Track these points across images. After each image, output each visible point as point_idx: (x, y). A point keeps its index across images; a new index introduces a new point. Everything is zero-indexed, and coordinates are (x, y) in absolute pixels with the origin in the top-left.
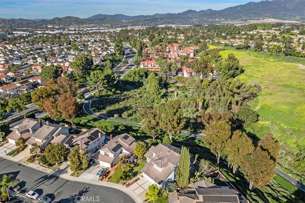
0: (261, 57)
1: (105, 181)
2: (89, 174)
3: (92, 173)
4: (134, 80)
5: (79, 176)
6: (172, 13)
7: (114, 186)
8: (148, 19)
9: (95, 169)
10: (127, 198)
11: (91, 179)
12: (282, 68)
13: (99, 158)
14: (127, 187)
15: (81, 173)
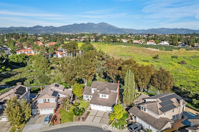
0: (101, 44)
1: (56, 124)
2: (34, 125)
3: (36, 123)
4: (18, 61)
5: (22, 129)
6: (24, 27)
7: (70, 124)
8: (4, 30)
9: (37, 119)
10: (92, 128)
11: (40, 128)
12: (115, 48)
13: (38, 107)
14: (84, 121)
15: (23, 127)
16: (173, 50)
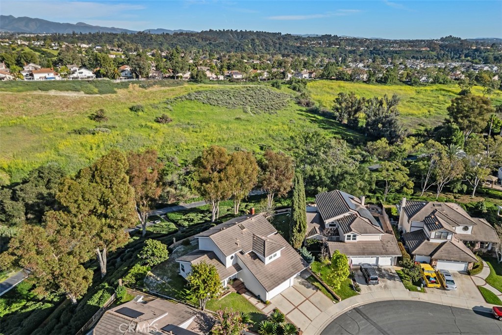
16: (116, 89)
